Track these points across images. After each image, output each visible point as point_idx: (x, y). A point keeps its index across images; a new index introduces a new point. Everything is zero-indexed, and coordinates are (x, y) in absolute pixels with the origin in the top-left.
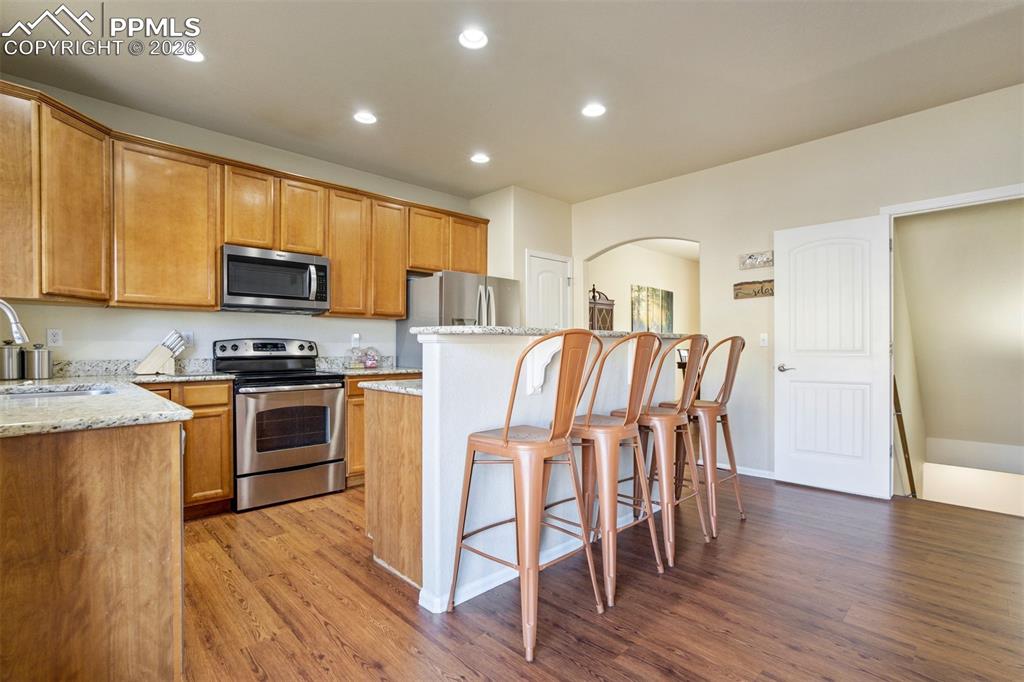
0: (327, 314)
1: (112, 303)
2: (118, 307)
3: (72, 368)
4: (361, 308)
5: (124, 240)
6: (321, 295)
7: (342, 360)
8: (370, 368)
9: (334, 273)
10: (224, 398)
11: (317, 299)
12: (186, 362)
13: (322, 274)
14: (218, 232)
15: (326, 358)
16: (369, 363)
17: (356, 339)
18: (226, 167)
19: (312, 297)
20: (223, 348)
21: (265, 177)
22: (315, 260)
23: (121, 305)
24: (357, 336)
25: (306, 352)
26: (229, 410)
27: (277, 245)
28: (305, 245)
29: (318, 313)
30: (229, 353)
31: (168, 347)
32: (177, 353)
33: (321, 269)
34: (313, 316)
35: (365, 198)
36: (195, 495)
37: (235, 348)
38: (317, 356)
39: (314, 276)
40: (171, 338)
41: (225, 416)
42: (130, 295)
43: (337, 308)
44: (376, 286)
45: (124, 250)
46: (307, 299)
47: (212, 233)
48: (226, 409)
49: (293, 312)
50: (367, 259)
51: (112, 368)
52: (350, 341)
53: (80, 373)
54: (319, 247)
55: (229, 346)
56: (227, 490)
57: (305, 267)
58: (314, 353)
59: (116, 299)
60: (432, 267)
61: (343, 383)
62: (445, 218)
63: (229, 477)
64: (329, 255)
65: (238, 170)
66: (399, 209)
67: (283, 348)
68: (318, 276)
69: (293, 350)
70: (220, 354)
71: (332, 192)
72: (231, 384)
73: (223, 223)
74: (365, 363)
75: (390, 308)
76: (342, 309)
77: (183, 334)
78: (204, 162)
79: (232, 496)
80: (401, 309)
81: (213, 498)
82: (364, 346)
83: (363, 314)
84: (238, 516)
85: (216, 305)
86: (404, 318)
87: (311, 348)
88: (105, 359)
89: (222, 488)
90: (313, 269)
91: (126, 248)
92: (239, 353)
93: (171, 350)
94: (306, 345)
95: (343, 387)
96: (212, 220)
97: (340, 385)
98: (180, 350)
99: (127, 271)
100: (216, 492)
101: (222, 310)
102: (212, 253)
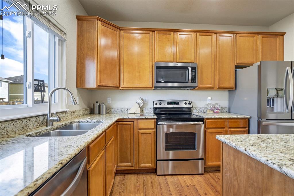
0: (196, 89)
1: (120, 88)
2: (122, 89)
3: (113, 110)
4: (212, 86)
5: (123, 65)
6: (194, 80)
7: (203, 109)
8: (217, 113)
9: (199, 70)
10: (153, 127)
11: (192, 82)
12: (144, 109)
13: (194, 71)
14: (153, 58)
15: (196, 108)
16: (216, 111)
17: (209, 100)
18: (156, 32)
19: (190, 81)
20: (156, 104)
21: (170, 33)
22: (191, 65)
23: (123, 88)
24: (210, 98)
25: (187, 106)
26: (154, 131)
27: (175, 60)
28: (186, 59)
29: (193, 88)
30: (158, 106)
31: (138, 104)
32: (141, 106)
33: (193, 68)
34: (191, 90)
35: (213, 34)
36: (142, 165)
37: (160, 104)
38: (192, 107)
39: (190, 72)
40: (139, 100)
41: (153, 134)
42: (125, 85)
43: (201, 86)
44: (219, 75)
45: (123, 69)
46: (187, 82)
47: (151, 59)
48: (153, 130)
49: (182, 88)
50: (215, 62)
51: (123, 110)
52: (206, 100)
53: (115, 112)
54: (192, 59)
55: (158, 103)
56: (153, 165)
57: (186, 68)
58: (191, 106)
59: (121, 87)
60: (250, 63)
61: (204, 122)
62: (256, 37)
63: (154, 160)
64: (197, 62)
65: (160, 32)
66: (231, 36)
67: (178, 104)
68: (192, 72)
69: (182, 105)
70: (155, 106)
71: (198, 34)
72: (155, 120)
73: (155, 54)
74: (214, 111)
75: (227, 85)
76: (203, 86)
77: (144, 98)
78: (148, 32)
79: (155, 168)
80: (232, 85)
81: (148, 167)
82: (213, 103)
83: (213, 88)
84: (157, 177)
85: (152, 87)
86: (234, 89)
87: (190, 104)
88: (121, 107)
89: (151, 164)
90: (190, 69)
91: (124, 68)
92: (162, 106)
93: (139, 104)
94: (188, 102)
95: (204, 124)
96: (151, 54)
97: (202, 123)
98: (142, 105)
99: (124, 76)
100: (149, 165)
101: (155, 89)
102: (151, 66)
